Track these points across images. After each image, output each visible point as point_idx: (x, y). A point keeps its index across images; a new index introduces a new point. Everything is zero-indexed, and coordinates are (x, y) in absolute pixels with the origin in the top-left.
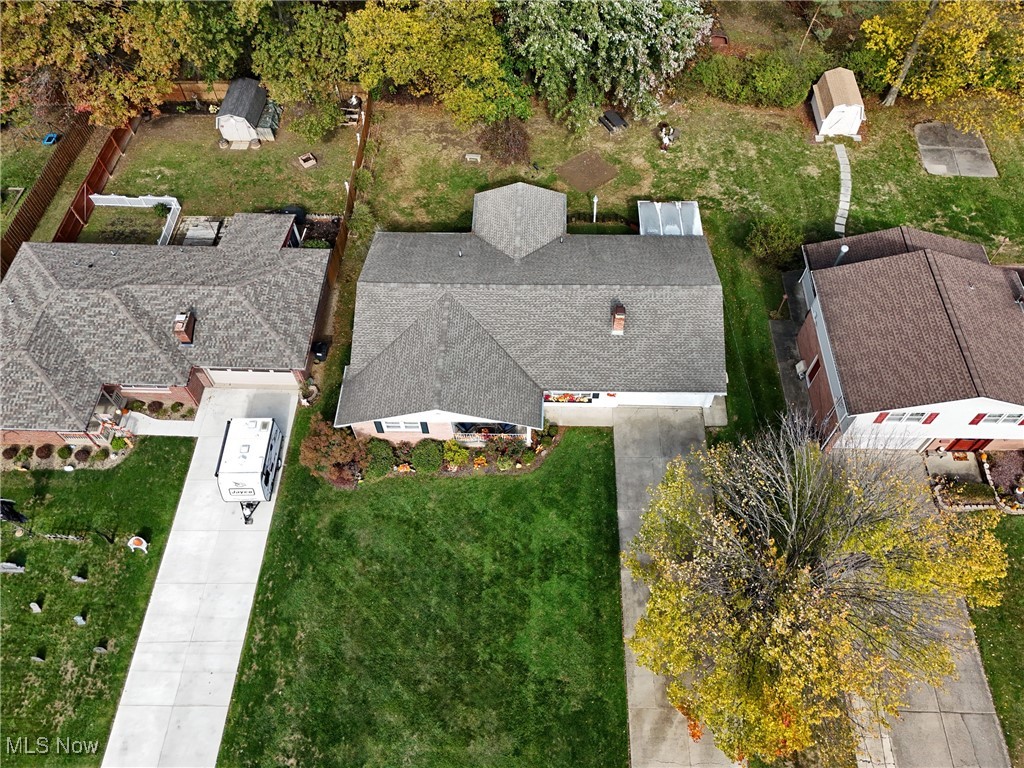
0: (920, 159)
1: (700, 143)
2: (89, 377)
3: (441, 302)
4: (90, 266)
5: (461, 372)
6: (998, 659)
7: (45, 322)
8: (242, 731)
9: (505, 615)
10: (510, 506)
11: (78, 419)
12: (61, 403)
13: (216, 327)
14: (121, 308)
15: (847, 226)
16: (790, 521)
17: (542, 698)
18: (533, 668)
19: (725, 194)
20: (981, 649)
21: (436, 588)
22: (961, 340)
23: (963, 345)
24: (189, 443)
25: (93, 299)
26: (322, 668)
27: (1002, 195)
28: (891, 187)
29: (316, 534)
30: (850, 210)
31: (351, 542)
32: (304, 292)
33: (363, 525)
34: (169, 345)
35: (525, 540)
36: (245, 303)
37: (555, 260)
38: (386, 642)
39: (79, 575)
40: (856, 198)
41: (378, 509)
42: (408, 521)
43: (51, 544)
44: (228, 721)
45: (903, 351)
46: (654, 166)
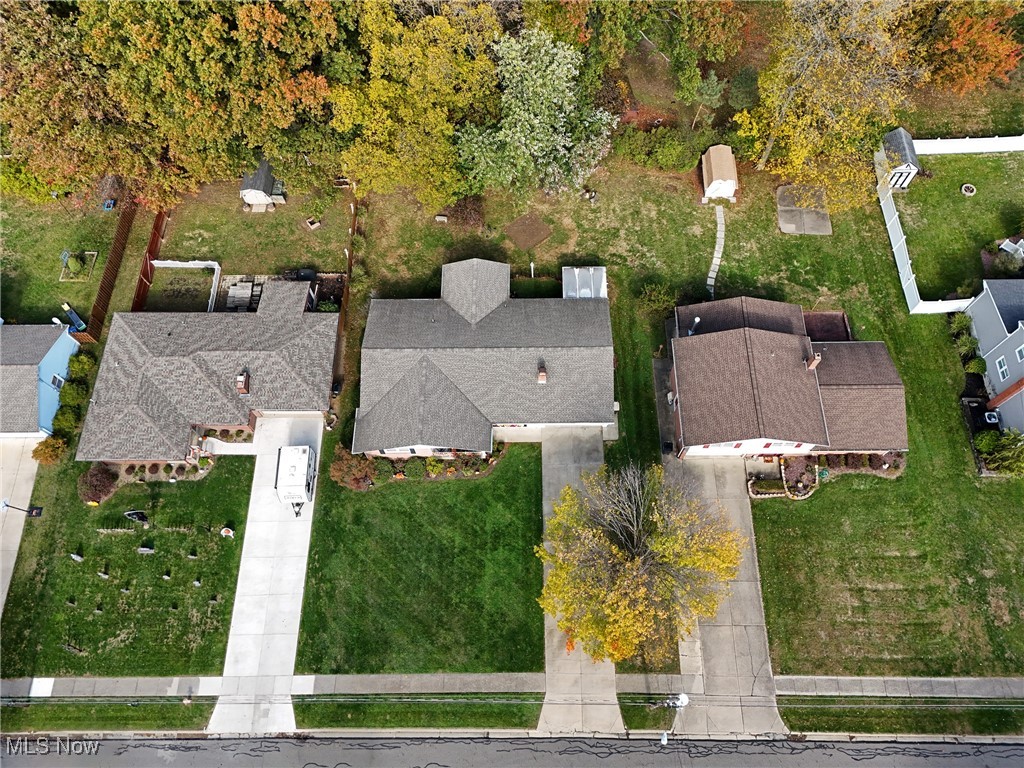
0: (777, 219)
1: (615, 205)
2: (181, 421)
3: (420, 362)
4: (169, 334)
5: (436, 416)
6: (771, 593)
7: (146, 380)
8: (308, 649)
9: (469, 573)
10: (472, 501)
11: (179, 451)
12: (166, 441)
13: (264, 381)
14: (197, 369)
15: (716, 279)
16: (633, 526)
17: (493, 624)
18: (486, 607)
19: (630, 251)
20: (762, 586)
21: (424, 557)
22: (757, 397)
23: (758, 401)
24: (251, 459)
25: (178, 364)
26: (355, 610)
27: (832, 252)
28: (752, 245)
29: (344, 523)
30: (720, 266)
31: (368, 527)
32: (323, 351)
33: (375, 516)
34: (233, 396)
35: (481, 524)
36: (283, 363)
37: (500, 324)
38: (393, 593)
39: (192, 555)
40: (726, 255)
41: (384, 505)
42: (404, 513)
43: (169, 533)
44: (299, 643)
45: (721, 403)
46: (580, 226)
